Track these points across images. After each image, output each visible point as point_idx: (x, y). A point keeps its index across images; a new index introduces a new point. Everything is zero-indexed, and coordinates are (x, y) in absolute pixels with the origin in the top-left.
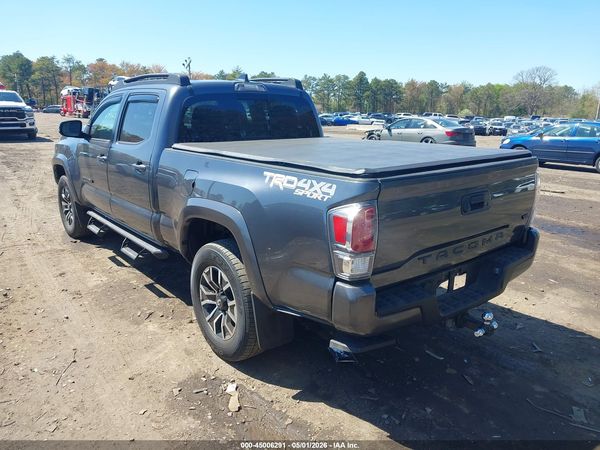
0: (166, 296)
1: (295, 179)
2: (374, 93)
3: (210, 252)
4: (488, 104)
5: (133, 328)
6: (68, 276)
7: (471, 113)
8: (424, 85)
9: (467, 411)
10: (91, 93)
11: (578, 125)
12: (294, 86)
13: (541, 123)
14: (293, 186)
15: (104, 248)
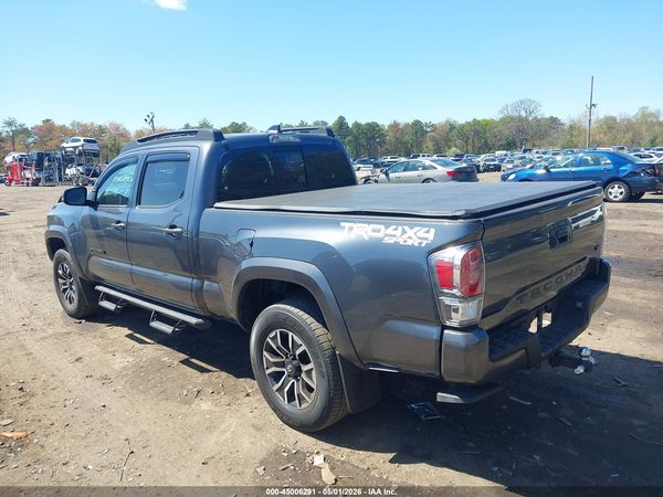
0: (209, 371)
1: (382, 227)
2: (356, 138)
3: (276, 315)
4: (476, 141)
5: (184, 409)
6: (86, 360)
7: (459, 152)
8: (407, 125)
9: (576, 454)
10: (41, 157)
11: (581, 155)
12: (325, 135)
13: (533, 155)
14: (380, 235)
15: (117, 325)
